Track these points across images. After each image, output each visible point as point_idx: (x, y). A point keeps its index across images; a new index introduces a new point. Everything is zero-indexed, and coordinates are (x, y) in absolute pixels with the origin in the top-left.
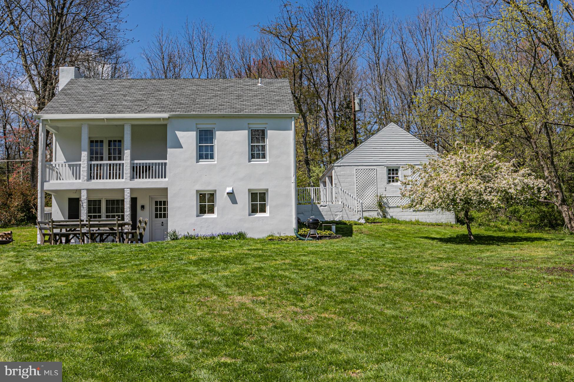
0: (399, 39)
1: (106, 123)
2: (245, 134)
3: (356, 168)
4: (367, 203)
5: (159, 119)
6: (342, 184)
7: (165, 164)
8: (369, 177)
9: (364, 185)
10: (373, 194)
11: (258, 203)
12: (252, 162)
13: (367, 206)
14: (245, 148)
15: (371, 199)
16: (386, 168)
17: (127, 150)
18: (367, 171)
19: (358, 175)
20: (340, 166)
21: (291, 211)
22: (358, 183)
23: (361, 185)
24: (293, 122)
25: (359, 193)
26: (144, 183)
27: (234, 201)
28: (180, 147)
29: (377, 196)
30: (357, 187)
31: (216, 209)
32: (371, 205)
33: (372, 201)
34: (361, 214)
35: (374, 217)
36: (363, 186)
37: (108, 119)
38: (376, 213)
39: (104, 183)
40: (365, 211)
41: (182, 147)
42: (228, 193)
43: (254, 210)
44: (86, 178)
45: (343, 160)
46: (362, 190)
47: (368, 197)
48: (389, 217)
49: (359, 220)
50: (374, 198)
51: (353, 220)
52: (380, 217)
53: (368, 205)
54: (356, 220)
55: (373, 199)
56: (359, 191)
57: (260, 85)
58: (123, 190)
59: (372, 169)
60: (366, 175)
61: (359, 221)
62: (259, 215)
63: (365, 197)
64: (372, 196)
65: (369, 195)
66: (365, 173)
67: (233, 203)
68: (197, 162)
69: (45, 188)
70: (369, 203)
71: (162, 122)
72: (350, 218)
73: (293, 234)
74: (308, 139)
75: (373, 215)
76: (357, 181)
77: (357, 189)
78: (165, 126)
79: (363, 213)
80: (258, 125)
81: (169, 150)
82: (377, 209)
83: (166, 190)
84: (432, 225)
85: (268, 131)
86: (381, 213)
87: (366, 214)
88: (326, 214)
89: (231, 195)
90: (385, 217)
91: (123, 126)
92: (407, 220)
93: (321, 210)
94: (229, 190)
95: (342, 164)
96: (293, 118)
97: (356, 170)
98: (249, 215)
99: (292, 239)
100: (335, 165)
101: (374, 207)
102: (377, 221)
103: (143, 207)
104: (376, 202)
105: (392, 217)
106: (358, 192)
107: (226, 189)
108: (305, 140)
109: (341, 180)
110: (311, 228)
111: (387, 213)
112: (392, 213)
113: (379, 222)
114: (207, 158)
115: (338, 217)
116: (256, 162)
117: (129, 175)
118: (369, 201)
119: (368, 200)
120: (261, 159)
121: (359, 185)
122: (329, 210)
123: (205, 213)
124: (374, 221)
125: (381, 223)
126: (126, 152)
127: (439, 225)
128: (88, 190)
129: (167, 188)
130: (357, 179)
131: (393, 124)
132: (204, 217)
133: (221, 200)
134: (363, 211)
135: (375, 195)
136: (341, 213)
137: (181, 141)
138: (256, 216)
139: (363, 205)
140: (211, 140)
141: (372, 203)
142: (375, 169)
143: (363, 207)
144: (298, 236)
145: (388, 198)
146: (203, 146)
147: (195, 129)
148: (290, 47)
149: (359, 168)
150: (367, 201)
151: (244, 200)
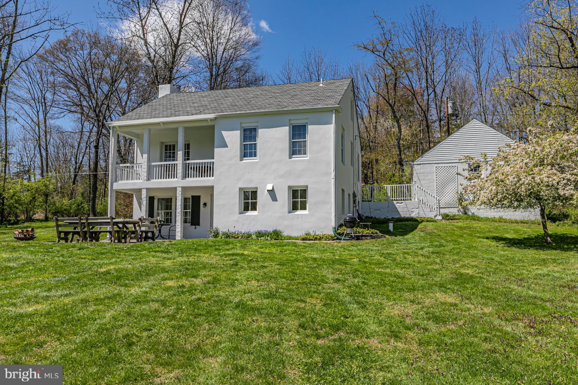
0: (501, 48)
1: (163, 127)
2: (285, 130)
3: (436, 165)
4: (447, 200)
5: (206, 120)
6: (421, 182)
7: (213, 163)
8: (449, 175)
9: (444, 182)
10: (454, 191)
11: (299, 200)
12: (293, 159)
13: (447, 203)
14: (286, 145)
15: (451, 196)
16: (467, 164)
17: (179, 151)
18: (447, 168)
19: (438, 172)
20: (420, 164)
21: (331, 208)
22: (438, 180)
23: (441, 182)
24: (334, 115)
25: (439, 190)
26: (193, 181)
27: (274, 199)
28: (226, 146)
29: (457, 193)
30: (437, 184)
31: (258, 207)
32: (451, 202)
33: (452, 198)
34: (438, 210)
35: (454, 214)
36: (443, 184)
37: (164, 123)
38: (456, 209)
39: (160, 182)
40: (442, 208)
41: (227, 147)
42: (268, 190)
43: (295, 207)
44: (145, 178)
45: (423, 158)
46: (442, 187)
47: (448, 194)
48: (470, 214)
49: (436, 216)
50: (455, 195)
51: (429, 216)
52: (461, 213)
53: (448, 201)
54: (433, 216)
55: (453, 196)
56: (439, 188)
57: (321, 85)
58: (175, 189)
59: (453, 167)
60: (446, 172)
61: (436, 218)
62: (299, 212)
63: (445, 194)
64: (452, 192)
65: (449, 192)
66: (445, 171)
67: (273, 200)
68: (241, 160)
69: (114, 188)
70: (450, 200)
71: (210, 123)
72: (427, 214)
73: (332, 233)
74: (401, 142)
75: (454, 211)
76: (437, 179)
77: (437, 186)
78: (213, 127)
79: (441, 209)
80: (298, 121)
81: (216, 150)
82: (458, 206)
83: (212, 188)
84: (516, 222)
85: (309, 126)
86: (462, 210)
87: (443, 211)
88: (402, 210)
89: (272, 192)
90: (466, 213)
91: (177, 129)
92: (490, 217)
93: (397, 207)
94: (269, 187)
95: (421, 163)
96: (334, 111)
97: (436, 167)
98: (289, 212)
99: (328, 238)
100: (415, 163)
101: (454, 204)
102: (457, 217)
103: (205, 204)
104: (456, 199)
105: (473, 214)
106: (437, 189)
107: (266, 187)
108: (399, 143)
109: (420, 178)
110: (347, 227)
111: (468, 209)
112: (473, 210)
113: (457, 219)
114: (251, 156)
115: (414, 214)
116: (296, 158)
117: (181, 174)
118: (449, 198)
119: (448, 196)
120: (302, 156)
121: (438, 183)
122: (406, 206)
123: (248, 210)
124: (453, 218)
125: (459, 219)
126: (179, 153)
127: (524, 223)
128: (147, 189)
129: (213, 187)
130: (437, 176)
131: (476, 120)
132: (247, 214)
133: (263, 198)
134: (440, 208)
135: (455, 192)
136: (417, 210)
137: (227, 140)
138: (296, 213)
139: (440, 202)
140: (254, 138)
141: (452, 200)
142: (455, 166)
143: (440, 204)
144: (337, 235)
145: (469, 195)
146: (247, 144)
147: (239, 128)
148: (385, 59)
149: (440, 165)
150: (447, 198)
151: (284, 197)
